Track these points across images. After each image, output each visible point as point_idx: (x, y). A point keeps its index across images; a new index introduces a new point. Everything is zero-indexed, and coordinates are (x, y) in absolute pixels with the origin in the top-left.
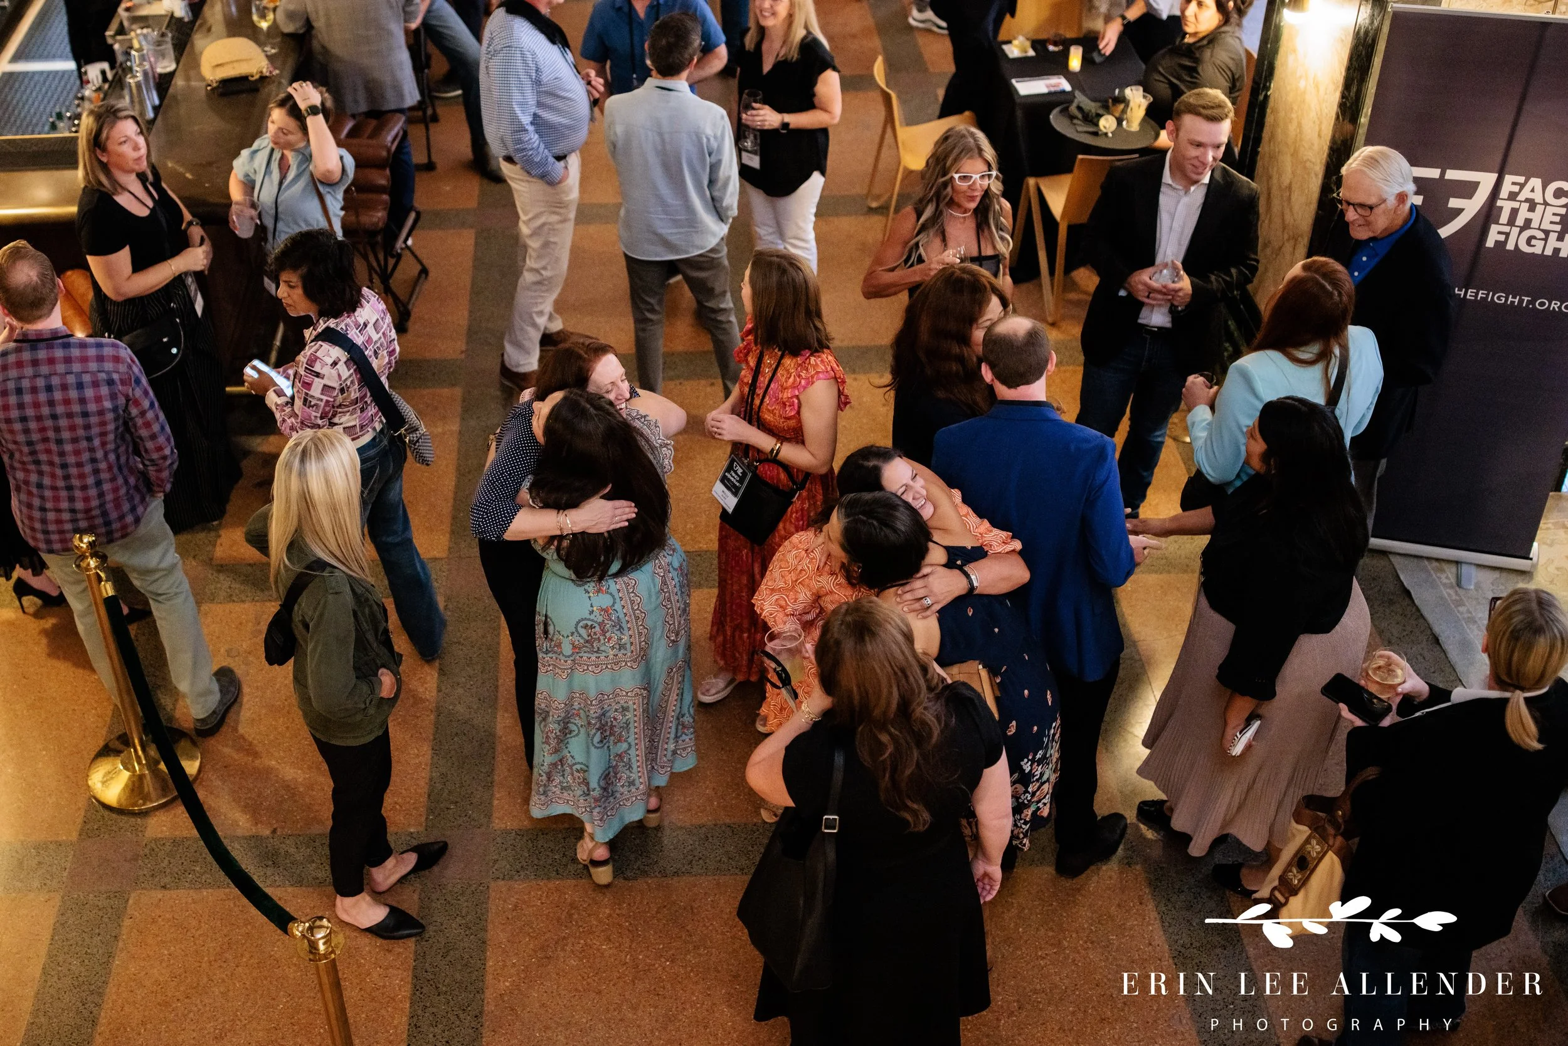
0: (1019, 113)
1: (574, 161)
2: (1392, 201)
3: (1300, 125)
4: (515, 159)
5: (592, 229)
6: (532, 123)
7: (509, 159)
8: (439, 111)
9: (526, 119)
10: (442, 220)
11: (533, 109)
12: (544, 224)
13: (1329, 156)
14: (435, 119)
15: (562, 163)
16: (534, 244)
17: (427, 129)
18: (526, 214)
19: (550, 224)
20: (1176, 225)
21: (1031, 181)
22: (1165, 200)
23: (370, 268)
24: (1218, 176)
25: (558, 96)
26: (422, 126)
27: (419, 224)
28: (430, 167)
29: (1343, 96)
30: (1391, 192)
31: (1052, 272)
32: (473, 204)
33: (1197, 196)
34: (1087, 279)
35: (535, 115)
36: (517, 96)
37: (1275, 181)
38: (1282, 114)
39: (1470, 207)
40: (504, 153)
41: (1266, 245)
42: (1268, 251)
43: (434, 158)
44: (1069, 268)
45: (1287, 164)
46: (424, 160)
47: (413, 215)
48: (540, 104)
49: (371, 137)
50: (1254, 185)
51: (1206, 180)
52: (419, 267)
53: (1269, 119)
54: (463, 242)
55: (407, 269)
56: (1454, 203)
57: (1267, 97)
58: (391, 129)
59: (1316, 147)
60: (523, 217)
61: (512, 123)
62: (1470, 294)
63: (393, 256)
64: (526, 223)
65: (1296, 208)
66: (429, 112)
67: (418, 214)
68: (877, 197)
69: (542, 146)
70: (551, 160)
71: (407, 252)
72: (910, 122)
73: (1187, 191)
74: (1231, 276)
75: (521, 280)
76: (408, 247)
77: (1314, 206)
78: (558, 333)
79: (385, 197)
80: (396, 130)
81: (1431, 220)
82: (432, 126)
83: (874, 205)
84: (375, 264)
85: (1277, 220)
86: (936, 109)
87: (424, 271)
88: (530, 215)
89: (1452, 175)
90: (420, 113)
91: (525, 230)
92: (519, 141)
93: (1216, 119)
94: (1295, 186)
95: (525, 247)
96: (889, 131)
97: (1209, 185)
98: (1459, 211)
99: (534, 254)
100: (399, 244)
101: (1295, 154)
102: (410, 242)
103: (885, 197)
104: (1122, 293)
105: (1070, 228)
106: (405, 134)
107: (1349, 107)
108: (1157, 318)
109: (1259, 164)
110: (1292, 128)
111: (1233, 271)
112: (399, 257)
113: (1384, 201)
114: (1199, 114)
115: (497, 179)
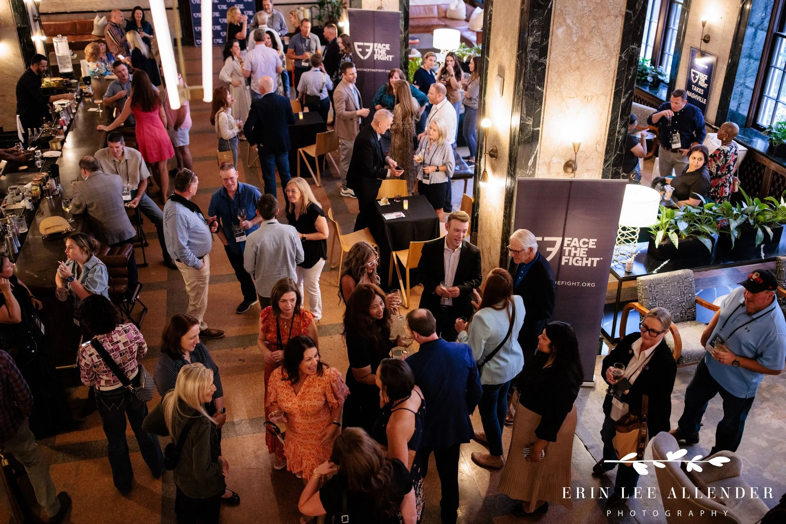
0: (386, 227)
1: (207, 258)
2: (527, 250)
3: (490, 224)
4: (181, 260)
5: (217, 286)
6: (187, 245)
7: (178, 260)
8: (148, 241)
9: (184, 244)
10: (151, 287)
11: (188, 239)
12: (196, 286)
13: (502, 235)
14: (146, 245)
15: (202, 260)
16: (192, 294)
17: (143, 249)
18: (187, 282)
19: (199, 285)
20: (451, 265)
21: (394, 254)
22: (446, 255)
23: (121, 309)
24: (464, 245)
25: (198, 233)
26: (141, 248)
27: (142, 289)
28: (145, 265)
29: (505, 213)
30: (526, 246)
31: (405, 288)
32: (165, 279)
33: (457, 252)
34: (419, 289)
35: (189, 242)
36: (180, 234)
37: (484, 246)
38: (484, 221)
39: (554, 251)
40: (176, 258)
41: (484, 271)
42: (485, 273)
43: (147, 262)
44: (411, 287)
45: (487, 238)
46: (142, 262)
47: (139, 286)
48: (190, 237)
49: (118, 254)
50: (478, 248)
51: (460, 246)
52: (143, 307)
53: (480, 223)
54: (162, 295)
55: (138, 308)
56: (548, 249)
57: (478, 215)
58: (127, 250)
59: (497, 232)
60: (187, 284)
61: (178, 246)
62: (559, 283)
63: (131, 304)
64: (188, 286)
65: (493, 256)
66: (144, 242)
67: (141, 285)
68: (334, 264)
69: (192, 254)
70: (197, 259)
71: (137, 302)
72: (344, 233)
73: (454, 251)
74: (473, 282)
75: (188, 310)
76: (137, 299)
77: (499, 254)
78: (206, 330)
79: (126, 279)
80: (129, 250)
81: (544, 256)
82: (145, 248)
83: (333, 267)
84: (123, 308)
85: (487, 261)
86: (353, 228)
87: (145, 309)
88: (189, 283)
89: (546, 239)
90: (140, 243)
91: (188, 289)
92: (182, 253)
93: (464, 221)
94: (492, 248)
95: (188, 296)
96: (336, 237)
97: (461, 249)
98: (551, 252)
99: (192, 299)
100: (134, 298)
101: (490, 235)
102: (138, 297)
103: (338, 264)
104: (433, 293)
105: (411, 270)
106: (133, 252)
107: (507, 216)
108: (448, 302)
109: (478, 240)
110: (488, 225)
111: (474, 281)
112: (134, 304)
113: (524, 250)
114: (458, 219)
115: (175, 268)
